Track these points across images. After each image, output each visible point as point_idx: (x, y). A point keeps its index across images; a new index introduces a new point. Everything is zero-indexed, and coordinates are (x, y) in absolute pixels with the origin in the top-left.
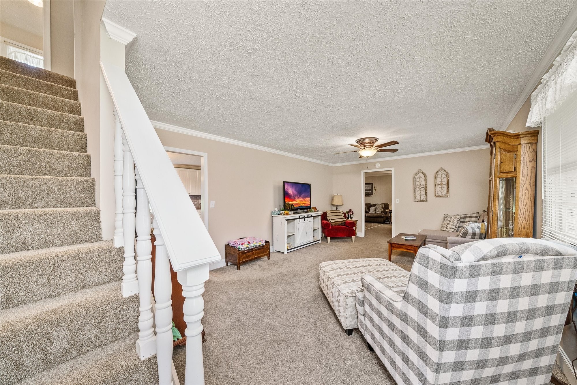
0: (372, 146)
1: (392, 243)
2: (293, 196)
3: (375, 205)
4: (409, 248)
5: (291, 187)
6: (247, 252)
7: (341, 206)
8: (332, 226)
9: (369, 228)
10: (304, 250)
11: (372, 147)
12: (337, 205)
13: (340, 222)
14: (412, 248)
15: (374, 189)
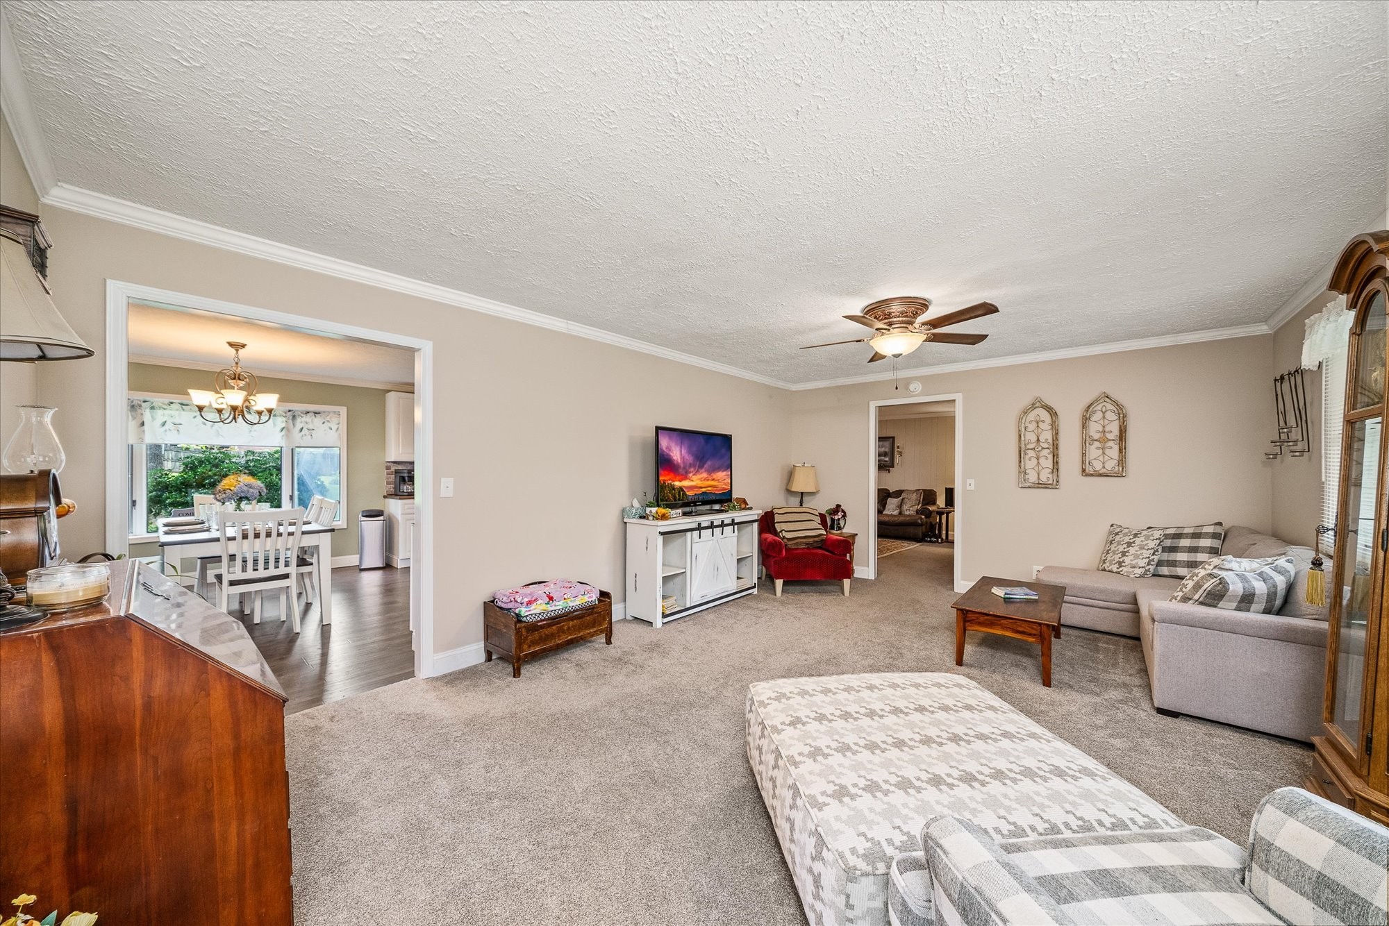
0: (911, 323)
1: (968, 611)
2: (684, 468)
3: (898, 493)
4: (1020, 629)
5: (677, 445)
6: (542, 627)
7: (813, 497)
8: (788, 550)
9: (886, 555)
10: (711, 617)
11: (910, 327)
12: (802, 493)
13: (811, 540)
14: (1032, 628)
15: (896, 453)
